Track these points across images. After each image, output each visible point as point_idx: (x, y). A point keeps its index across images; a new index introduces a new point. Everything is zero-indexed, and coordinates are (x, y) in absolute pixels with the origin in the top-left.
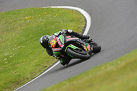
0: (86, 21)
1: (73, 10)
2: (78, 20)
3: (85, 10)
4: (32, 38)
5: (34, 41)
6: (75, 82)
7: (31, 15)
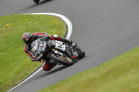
0: (67, 27)
1: (54, 16)
2: (59, 27)
3: (66, 16)
4: (13, 45)
5: (15, 48)
6: (57, 89)
7: (12, 22)
